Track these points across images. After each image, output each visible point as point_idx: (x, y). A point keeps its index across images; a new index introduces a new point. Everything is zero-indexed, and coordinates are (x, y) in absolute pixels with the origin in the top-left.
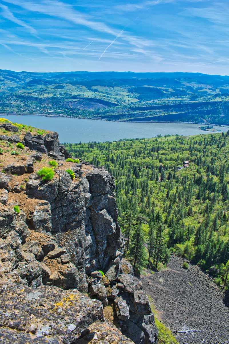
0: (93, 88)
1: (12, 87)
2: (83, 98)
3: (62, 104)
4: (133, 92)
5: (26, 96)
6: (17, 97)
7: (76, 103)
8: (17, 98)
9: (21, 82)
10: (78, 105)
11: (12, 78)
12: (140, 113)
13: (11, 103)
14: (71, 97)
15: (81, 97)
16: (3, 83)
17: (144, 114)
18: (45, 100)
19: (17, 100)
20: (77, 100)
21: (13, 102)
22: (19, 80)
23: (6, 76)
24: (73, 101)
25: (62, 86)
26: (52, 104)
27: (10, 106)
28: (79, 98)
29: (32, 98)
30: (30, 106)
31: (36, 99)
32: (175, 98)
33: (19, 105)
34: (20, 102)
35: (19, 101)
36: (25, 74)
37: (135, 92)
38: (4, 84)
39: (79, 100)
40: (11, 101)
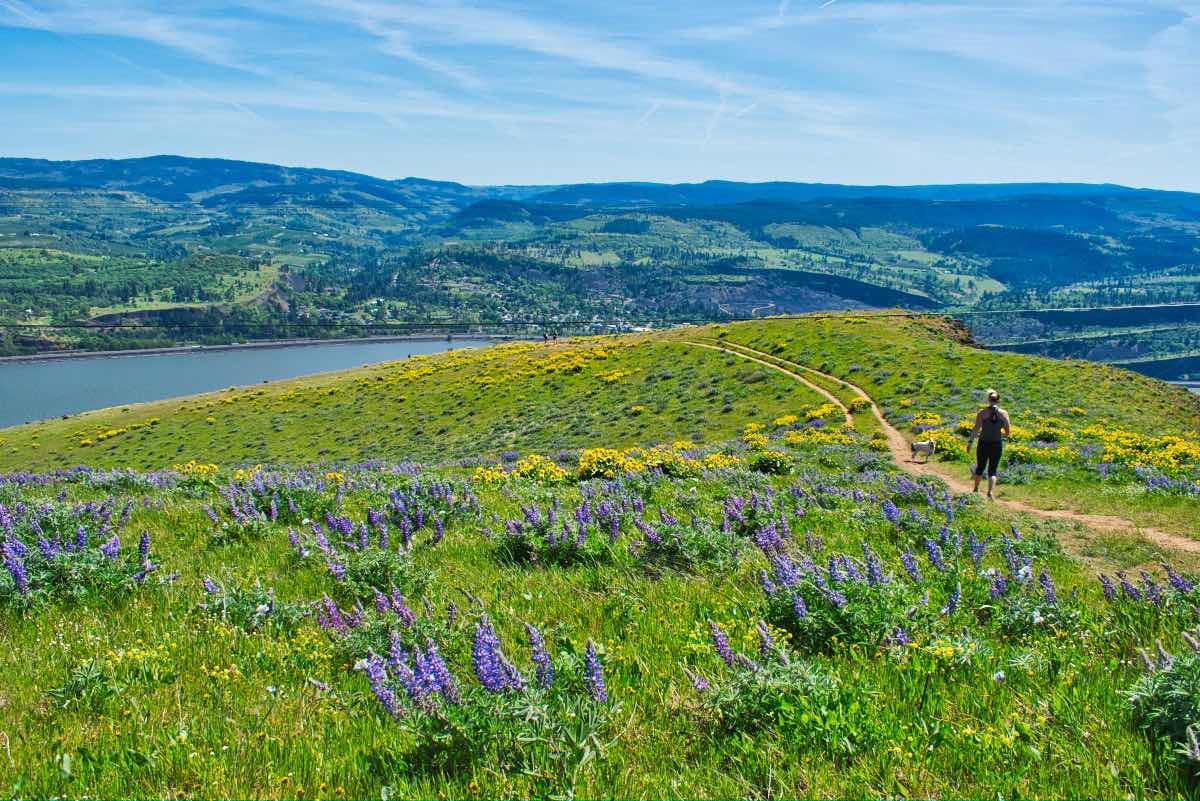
0: (771, 230)
1: (389, 232)
2: (765, 273)
3: (679, 295)
4: (954, 249)
5: (507, 258)
6: (468, 264)
7: (742, 293)
8: (467, 267)
9: (413, 214)
10: (753, 303)
11: (378, 199)
12: (1109, 338)
13: (446, 288)
14: (705, 266)
15: (755, 265)
16: (349, 213)
17: (1131, 344)
18: (596, 278)
19: (468, 275)
20: (742, 279)
21: (450, 283)
22: (404, 208)
23: (352, 192)
24: (728, 283)
25: (634, 222)
26: (631, 293)
27: (440, 299)
28: (747, 272)
29: (533, 266)
30: (532, 303)
31: (553, 271)
32: (1177, 274)
33: (482, 297)
34: (482, 283)
35: (478, 279)
36: (419, 188)
37: (961, 248)
38: (354, 220)
39: (750, 278)
40: (443, 278)
